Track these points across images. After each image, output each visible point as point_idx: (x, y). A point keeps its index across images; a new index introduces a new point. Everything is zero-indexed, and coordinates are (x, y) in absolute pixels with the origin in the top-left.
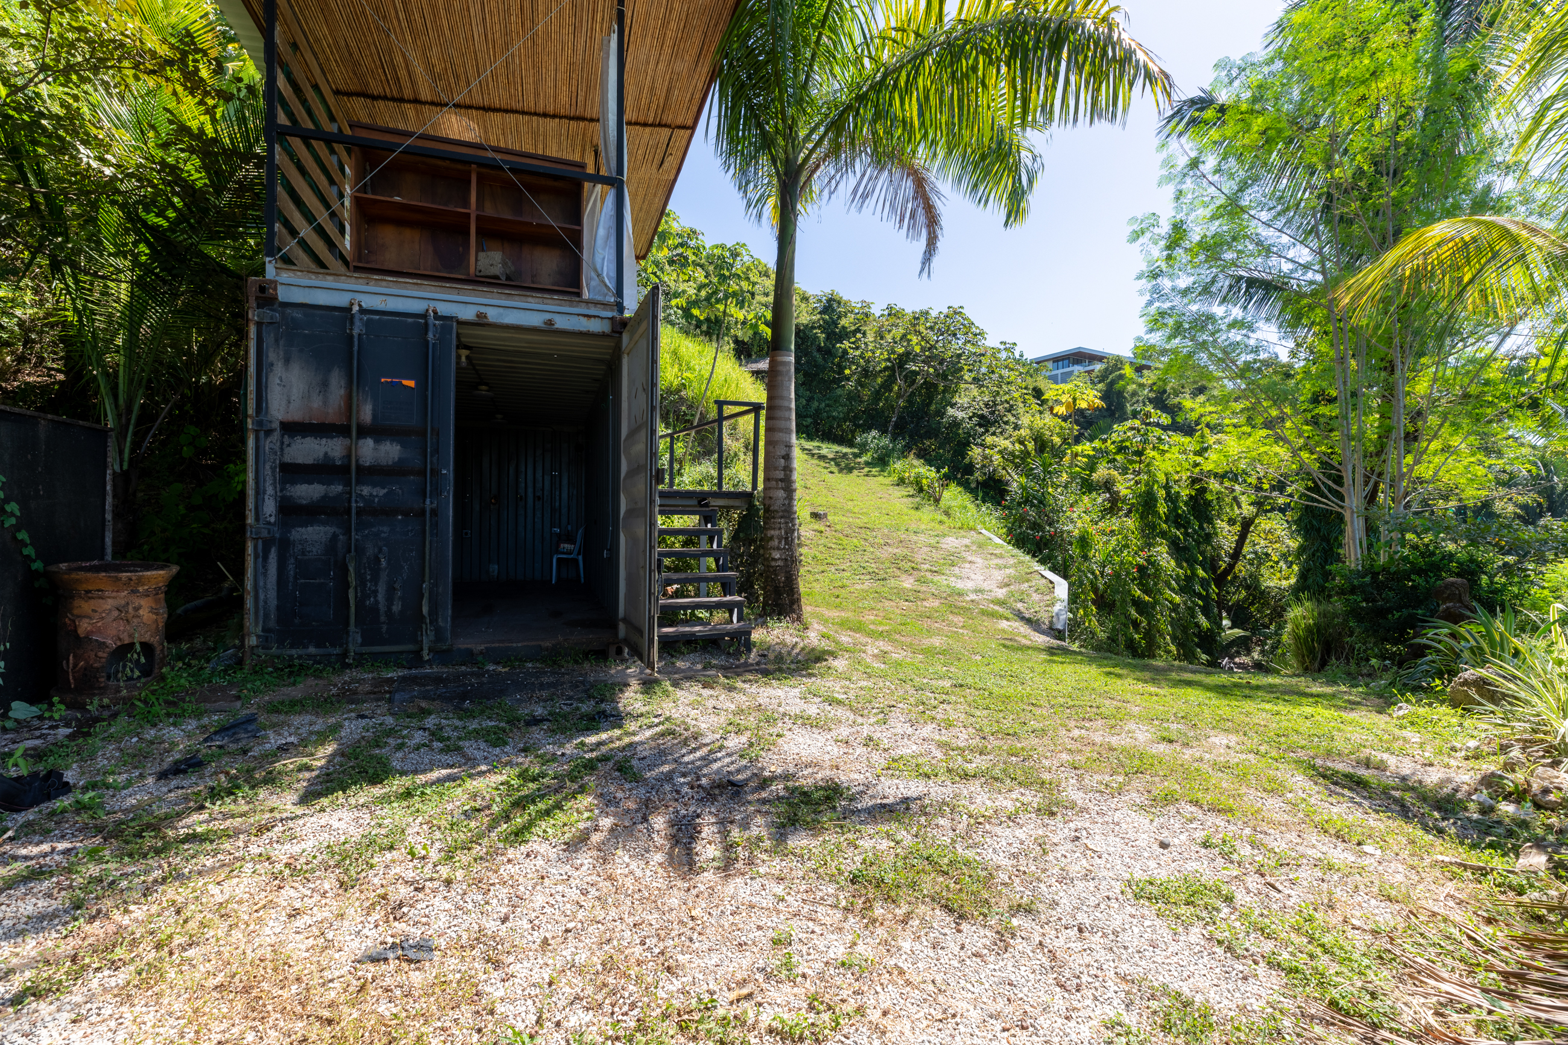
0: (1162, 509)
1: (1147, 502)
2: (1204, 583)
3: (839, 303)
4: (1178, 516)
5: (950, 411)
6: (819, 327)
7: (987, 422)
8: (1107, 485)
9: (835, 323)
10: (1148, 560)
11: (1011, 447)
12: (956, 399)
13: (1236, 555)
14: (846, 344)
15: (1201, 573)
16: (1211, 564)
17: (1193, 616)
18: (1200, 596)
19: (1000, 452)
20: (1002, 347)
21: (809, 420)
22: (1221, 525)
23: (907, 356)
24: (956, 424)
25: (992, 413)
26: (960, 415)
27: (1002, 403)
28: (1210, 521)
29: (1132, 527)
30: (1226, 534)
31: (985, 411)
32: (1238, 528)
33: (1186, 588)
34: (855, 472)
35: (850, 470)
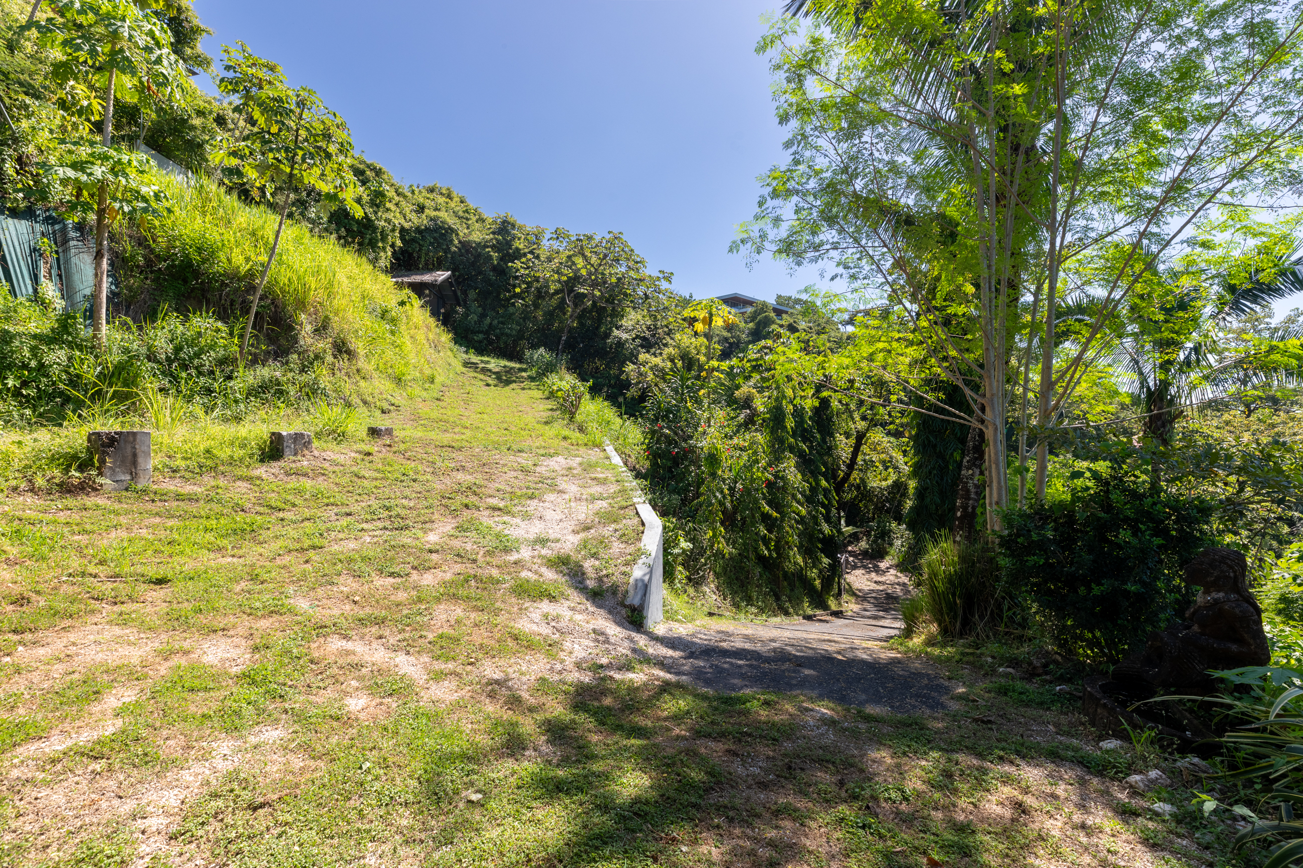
0: (790, 423)
1: (777, 416)
2: (826, 491)
3: (513, 226)
4: (805, 430)
5: (616, 332)
6: (493, 247)
7: (649, 343)
8: (747, 403)
9: (509, 244)
10: (776, 476)
11: (661, 365)
12: (623, 322)
13: (851, 465)
14: (518, 264)
15: (824, 483)
16: (831, 474)
17: (817, 523)
18: (823, 506)
19: (651, 369)
20: (661, 276)
21: (481, 336)
22: (840, 438)
23: (576, 279)
24: (620, 344)
25: (654, 336)
26: (624, 336)
27: (662, 327)
28: (832, 435)
29: (762, 441)
30: (843, 446)
31: (647, 334)
32: (852, 441)
33: (810, 499)
34: (513, 385)
35: (508, 383)
